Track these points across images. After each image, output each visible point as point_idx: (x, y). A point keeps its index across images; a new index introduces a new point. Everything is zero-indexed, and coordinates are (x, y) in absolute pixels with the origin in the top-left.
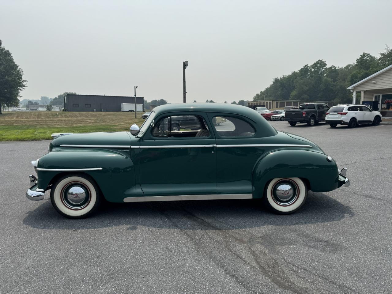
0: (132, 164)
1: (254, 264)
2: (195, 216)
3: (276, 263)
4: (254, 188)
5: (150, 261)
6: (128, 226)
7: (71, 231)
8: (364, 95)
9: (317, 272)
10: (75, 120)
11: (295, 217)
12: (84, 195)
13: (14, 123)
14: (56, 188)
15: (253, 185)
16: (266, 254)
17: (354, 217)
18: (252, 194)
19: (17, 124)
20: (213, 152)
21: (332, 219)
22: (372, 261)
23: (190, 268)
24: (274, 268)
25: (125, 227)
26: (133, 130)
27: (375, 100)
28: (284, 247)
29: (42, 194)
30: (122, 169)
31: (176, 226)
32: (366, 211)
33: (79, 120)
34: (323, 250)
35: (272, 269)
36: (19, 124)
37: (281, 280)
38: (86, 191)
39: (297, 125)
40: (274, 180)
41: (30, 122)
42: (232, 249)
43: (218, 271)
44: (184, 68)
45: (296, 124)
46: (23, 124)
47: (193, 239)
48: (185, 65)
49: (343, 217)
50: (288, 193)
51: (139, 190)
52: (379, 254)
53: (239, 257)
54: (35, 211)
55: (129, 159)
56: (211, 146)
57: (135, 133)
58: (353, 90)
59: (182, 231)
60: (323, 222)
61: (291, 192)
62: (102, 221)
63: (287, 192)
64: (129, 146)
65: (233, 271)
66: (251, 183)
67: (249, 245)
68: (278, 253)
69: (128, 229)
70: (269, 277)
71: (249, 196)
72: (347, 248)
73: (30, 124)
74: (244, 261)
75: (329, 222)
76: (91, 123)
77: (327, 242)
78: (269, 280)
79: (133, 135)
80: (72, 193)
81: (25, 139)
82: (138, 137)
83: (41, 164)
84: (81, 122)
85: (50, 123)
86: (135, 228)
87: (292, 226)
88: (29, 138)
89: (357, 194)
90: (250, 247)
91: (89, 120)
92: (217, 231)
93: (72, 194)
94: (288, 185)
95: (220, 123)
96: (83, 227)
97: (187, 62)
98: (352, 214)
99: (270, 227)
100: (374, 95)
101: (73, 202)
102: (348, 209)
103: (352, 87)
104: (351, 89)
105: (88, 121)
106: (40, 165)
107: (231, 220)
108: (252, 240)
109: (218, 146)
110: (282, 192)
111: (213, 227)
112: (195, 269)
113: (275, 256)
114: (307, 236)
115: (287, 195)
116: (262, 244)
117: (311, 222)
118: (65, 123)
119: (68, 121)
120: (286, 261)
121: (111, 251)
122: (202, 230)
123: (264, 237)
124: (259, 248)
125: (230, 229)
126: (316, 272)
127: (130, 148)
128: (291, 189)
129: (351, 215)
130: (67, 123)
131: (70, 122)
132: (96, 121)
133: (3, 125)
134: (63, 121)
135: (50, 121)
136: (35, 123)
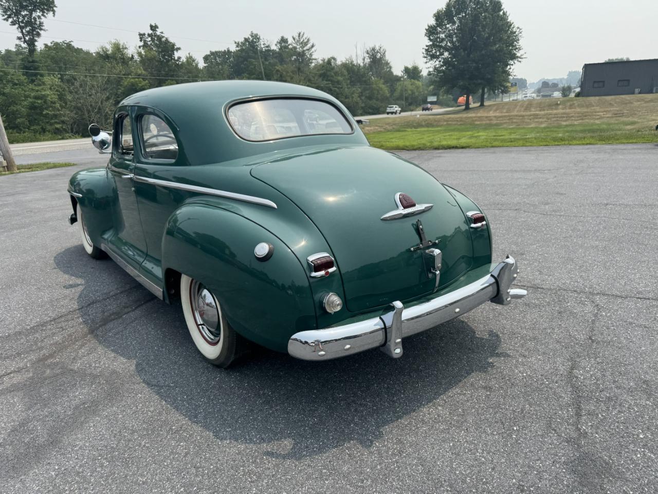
10: (575, 114)
13: (476, 120)
18: (161, 290)
19: (478, 123)
20: (133, 189)
31: (90, 304)
33: (582, 114)
41: (499, 119)
46: (488, 122)
50: (204, 313)
59: (71, 312)
73: (498, 122)
76: (603, 118)
84: (586, 116)
85: (528, 119)
91: (605, 111)
105: (598, 115)
118: (555, 119)
119: (560, 116)
122: (86, 321)
125: (100, 337)
130: (558, 119)
131: (564, 117)
132: (617, 114)
133: (461, 124)
134: (553, 116)
135: (530, 115)
136: (505, 120)
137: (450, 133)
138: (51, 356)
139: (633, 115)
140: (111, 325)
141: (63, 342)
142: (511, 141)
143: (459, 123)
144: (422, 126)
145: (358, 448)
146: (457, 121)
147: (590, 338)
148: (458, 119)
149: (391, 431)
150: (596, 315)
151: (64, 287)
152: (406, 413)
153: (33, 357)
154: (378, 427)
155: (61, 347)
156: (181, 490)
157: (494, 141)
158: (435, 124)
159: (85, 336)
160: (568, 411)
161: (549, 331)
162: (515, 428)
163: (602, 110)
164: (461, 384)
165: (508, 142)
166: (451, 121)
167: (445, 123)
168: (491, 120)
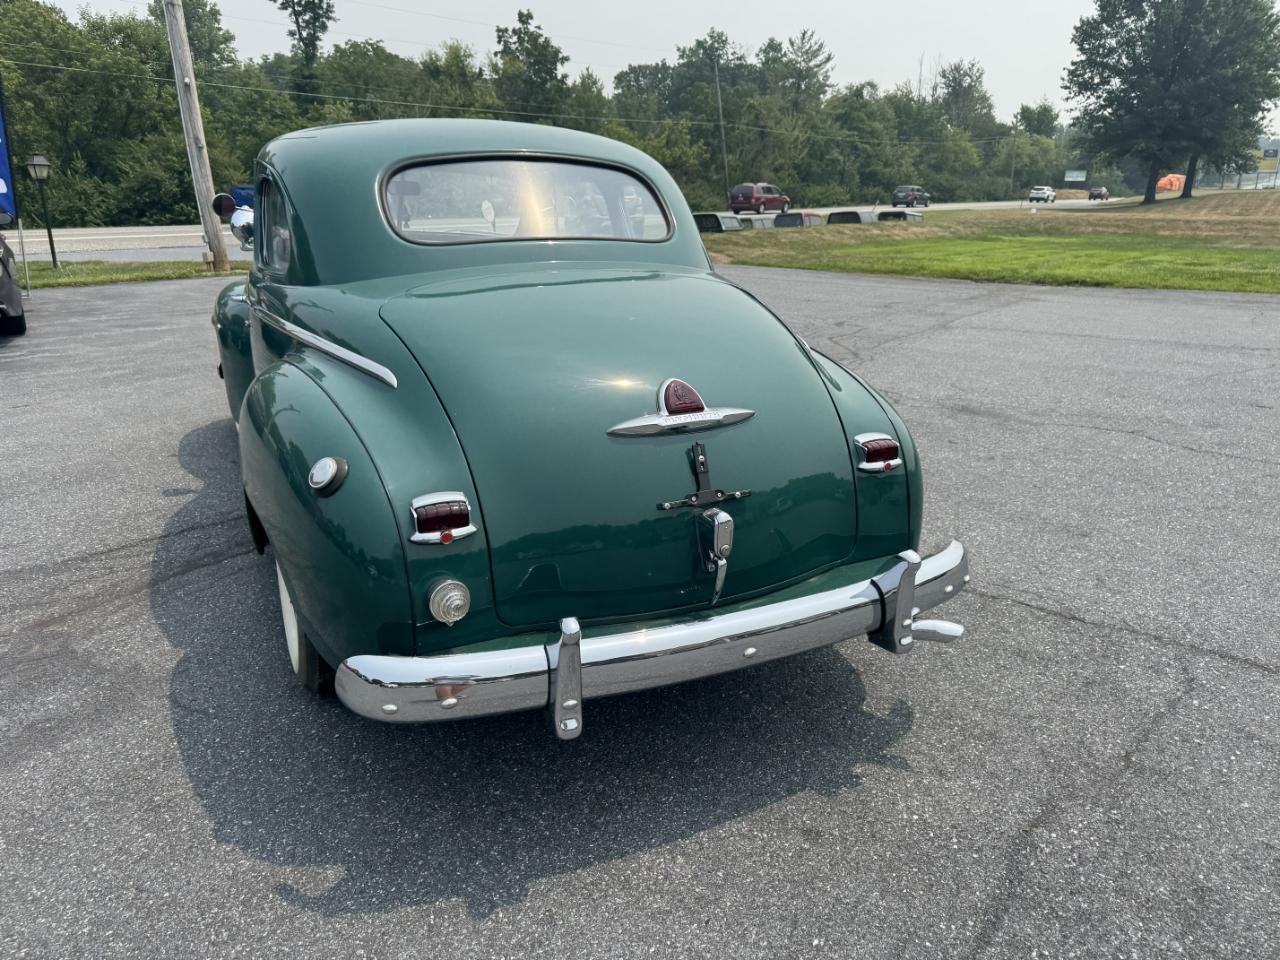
59: (143, 541)
111: (176, 573)
133: (1125, 234)
138: (62, 619)
140: (193, 576)
141: (97, 596)
142: (1214, 279)
143: (1121, 232)
144: (1037, 232)
145: (457, 916)
146: (1118, 226)
147: (1127, 757)
148: (1121, 223)
149: (547, 892)
150: (1172, 705)
151: (164, 492)
152: (605, 856)
153: (31, 617)
154: (527, 877)
155: (86, 604)
156: (85, 930)
157: (1173, 276)
158: (1067, 228)
159: (138, 589)
160: (965, 924)
161: (1036, 723)
162: (816, 942)
164: (759, 814)
165: (1206, 279)
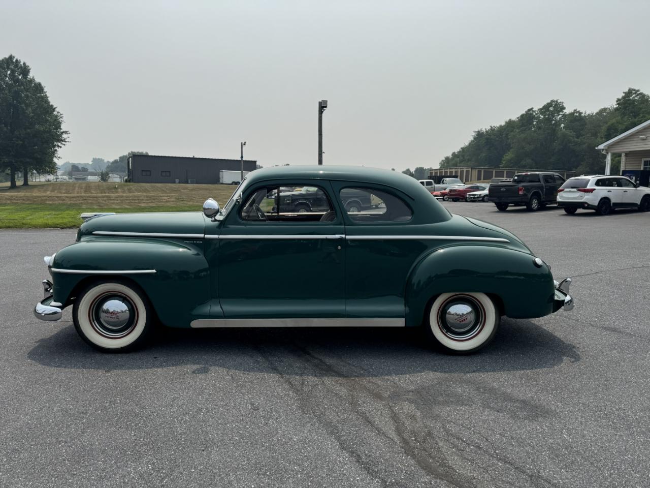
0: (207, 266)
1: (392, 434)
2: (309, 354)
3: (430, 434)
4: (407, 309)
5: (220, 424)
6: (195, 367)
7: (100, 372)
8: (626, 159)
9: (497, 452)
10: (144, 197)
11: (478, 360)
12: (127, 315)
13: (46, 200)
14: (80, 301)
15: (407, 304)
16: (416, 420)
17: (578, 363)
18: (403, 319)
19: (51, 202)
20: (339, 247)
21: (540, 365)
22: (595, 436)
23: (284, 438)
24: (424, 442)
25: (189, 368)
26: (208, 209)
27: (644, 168)
28: (448, 409)
29: (59, 310)
30: (192, 273)
31: (275, 370)
32: (602, 353)
33: (150, 197)
34: (514, 416)
35: (420, 445)
36: (54, 203)
37: (432, 463)
38: (130, 307)
39: (509, 208)
40: (442, 295)
42: (360, 410)
43: (330, 445)
44: (321, 113)
45: (507, 208)
46: (61, 202)
47: (298, 390)
48: (322, 106)
49: (561, 361)
50: (466, 319)
51: (216, 309)
52: (611, 425)
53: (369, 422)
54: (50, 339)
55: (202, 257)
56: (337, 236)
57: (211, 213)
58: (606, 150)
59: (282, 378)
60: (523, 369)
61: (472, 318)
62: (156, 358)
63: (464, 317)
64: (202, 235)
65: (353, 445)
66: (403, 300)
67: (391, 404)
68: (437, 417)
69: (194, 372)
70: (414, 457)
71: (400, 323)
72: (557, 413)
74: (376, 428)
75: (535, 370)
76: (169, 201)
77: (524, 402)
78: (413, 462)
79: (208, 216)
80: (108, 310)
81: (58, 226)
82: (216, 220)
83: (59, 262)
84: (154, 199)
85: (103, 200)
86: (205, 371)
87: (468, 375)
88: (65, 224)
89: (592, 325)
90: (391, 407)
92: (341, 380)
93: (107, 312)
94: (466, 306)
95: (379, 204)
96: (121, 367)
97: (325, 102)
98: (576, 358)
99: (431, 374)
100: (643, 160)
101: (109, 324)
102: (571, 349)
103: (604, 146)
104: (603, 150)
105: (164, 199)
106: (56, 264)
107: (368, 362)
108: (396, 396)
109: (348, 237)
110: (457, 317)
111: (336, 372)
112: (291, 439)
113: (431, 423)
114: (492, 390)
115: (463, 322)
116: (412, 402)
117: (502, 369)
118: (128, 201)
119: (132, 199)
120: (447, 431)
121: (159, 406)
122: (316, 376)
123: (417, 392)
124: (406, 408)
125: (363, 375)
126: (495, 452)
127: (204, 238)
128: (471, 312)
129: (573, 360)
130: (131, 201)
131: (136, 200)
132: (179, 199)
134: (125, 198)
135: (104, 197)
136: (80, 201)
137: (50, 212)
139: (192, 200)
163: (166, 195)
166: (15, 200)
167: (9, 202)
168: (64, 200)
